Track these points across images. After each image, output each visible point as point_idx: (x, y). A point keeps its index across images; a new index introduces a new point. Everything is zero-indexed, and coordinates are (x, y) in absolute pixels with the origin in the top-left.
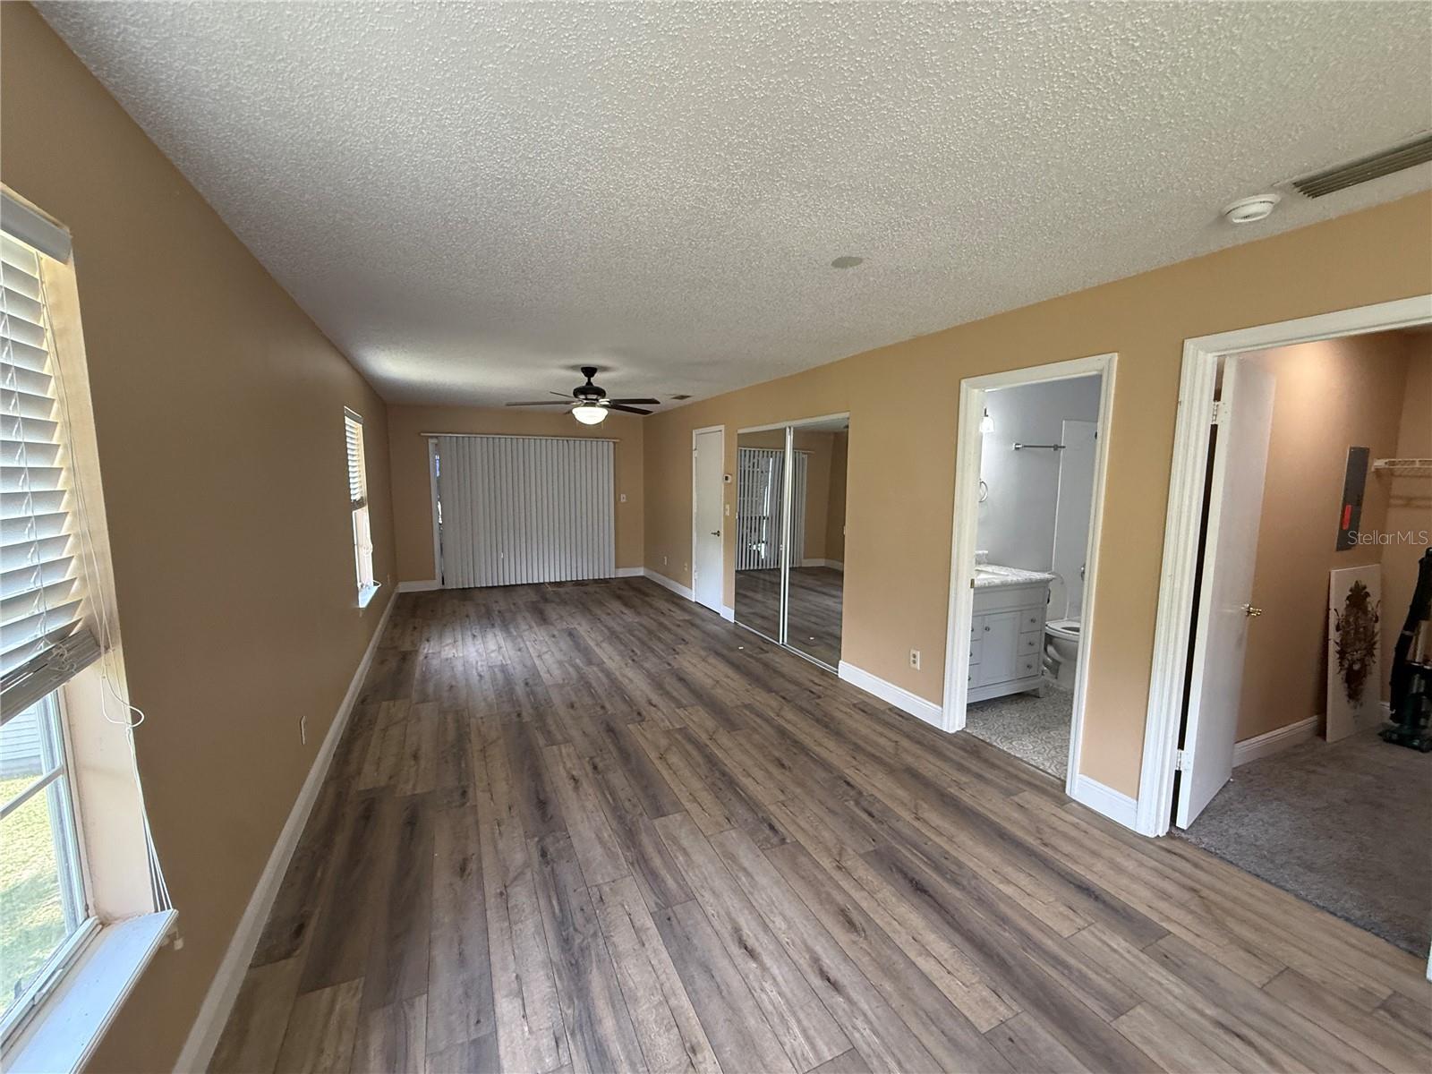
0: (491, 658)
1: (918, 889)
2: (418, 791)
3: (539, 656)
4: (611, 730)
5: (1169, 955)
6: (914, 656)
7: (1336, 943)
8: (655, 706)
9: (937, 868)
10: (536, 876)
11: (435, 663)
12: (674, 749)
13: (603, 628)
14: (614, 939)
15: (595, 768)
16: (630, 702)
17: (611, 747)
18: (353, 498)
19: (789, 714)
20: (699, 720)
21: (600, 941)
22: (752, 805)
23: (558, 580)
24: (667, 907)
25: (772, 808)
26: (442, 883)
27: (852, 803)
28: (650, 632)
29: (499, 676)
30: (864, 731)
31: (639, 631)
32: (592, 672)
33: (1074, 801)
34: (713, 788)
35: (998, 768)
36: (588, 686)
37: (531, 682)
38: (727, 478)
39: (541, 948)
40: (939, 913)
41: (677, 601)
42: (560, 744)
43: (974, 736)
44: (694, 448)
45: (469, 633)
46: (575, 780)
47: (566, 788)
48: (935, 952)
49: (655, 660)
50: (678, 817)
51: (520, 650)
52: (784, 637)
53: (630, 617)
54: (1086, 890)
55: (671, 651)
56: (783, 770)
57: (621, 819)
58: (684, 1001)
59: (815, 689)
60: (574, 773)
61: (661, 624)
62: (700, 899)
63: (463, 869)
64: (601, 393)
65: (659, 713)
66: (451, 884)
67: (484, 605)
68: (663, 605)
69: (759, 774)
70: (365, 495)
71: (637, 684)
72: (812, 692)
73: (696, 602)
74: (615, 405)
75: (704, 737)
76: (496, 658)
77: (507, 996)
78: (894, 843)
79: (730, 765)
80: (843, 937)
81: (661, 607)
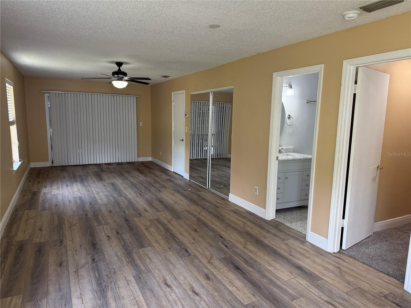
0: (75, 194)
1: (237, 268)
2: (42, 241)
3: (97, 193)
4: (126, 220)
5: (319, 285)
6: (256, 189)
7: (380, 281)
8: (147, 211)
9: (246, 262)
10: (90, 266)
11: (49, 196)
12: (152, 226)
13: (129, 182)
14: (118, 283)
15: (118, 233)
16: (136, 210)
17: (126, 226)
18: (10, 120)
19: (204, 213)
20: (165, 216)
21: (113, 284)
22: (180, 243)
23: (109, 162)
24: (140, 274)
25: (188, 245)
26: (52, 269)
27: (221, 243)
28: (150, 184)
29: (78, 201)
30: (233, 219)
31: (145, 183)
32: (121, 199)
33: (308, 242)
34: (166, 239)
35: (283, 232)
36: (119, 204)
37: (93, 203)
38: (186, 115)
39: (90, 286)
40: (242, 275)
41: (165, 171)
42: (103, 225)
43: (278, 221)
44: (172, 101)
45: (65, 184)
46: (108, 237)
47: (105, 239)
48: (236, 285)
49: (150, 194)
50: (149, 248)
51: (88, 191)
52: (209, 185)
53: (142, 178)
54: (299, 268)
55: (159, 191)
56: (196, 233)
57: (126, 249)
58: (141, 298)
59: (218, 205)
60: (109, 235)
61: (156, 181)
62: (153, 272)
63: (61, 265)
64: (125, 74)
65: (149, 214)
66: (56, 269)
67: (72, 173)
68: (158, 173)
69: (186, 234)
70: (15, 119)
71: (140, 203)
72: (216, 206)
73: (174, 172)
74: (132, 80)
75: (166, 222)
76: (77, 194)
77: (76, 298)
78: (233, 255)
79: (175, 231)
80: (204, 282)
81: (158, 174)
